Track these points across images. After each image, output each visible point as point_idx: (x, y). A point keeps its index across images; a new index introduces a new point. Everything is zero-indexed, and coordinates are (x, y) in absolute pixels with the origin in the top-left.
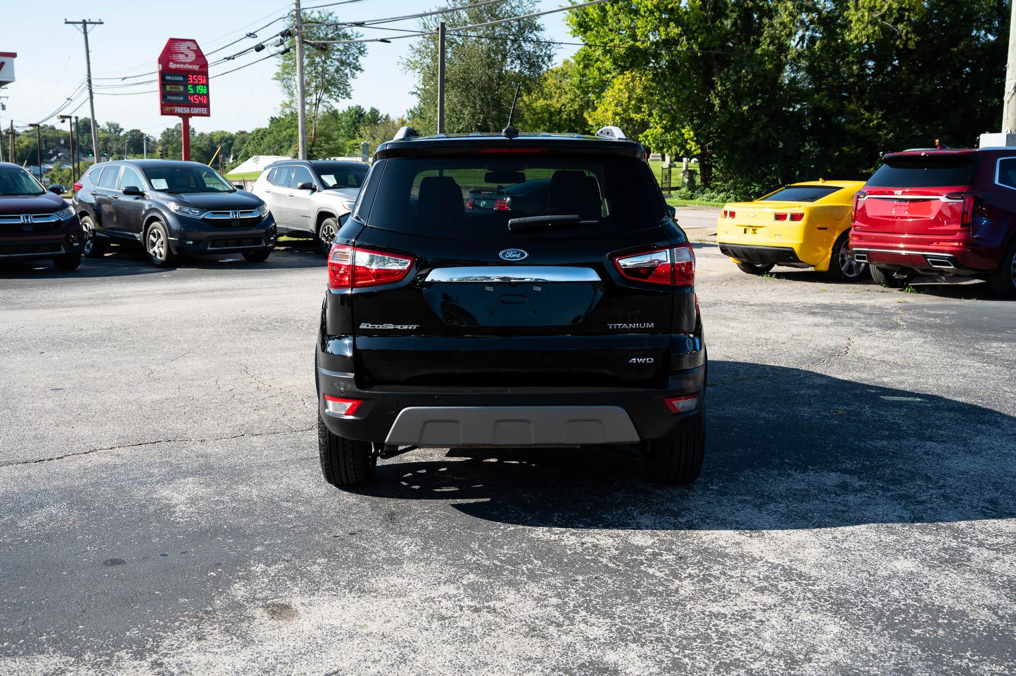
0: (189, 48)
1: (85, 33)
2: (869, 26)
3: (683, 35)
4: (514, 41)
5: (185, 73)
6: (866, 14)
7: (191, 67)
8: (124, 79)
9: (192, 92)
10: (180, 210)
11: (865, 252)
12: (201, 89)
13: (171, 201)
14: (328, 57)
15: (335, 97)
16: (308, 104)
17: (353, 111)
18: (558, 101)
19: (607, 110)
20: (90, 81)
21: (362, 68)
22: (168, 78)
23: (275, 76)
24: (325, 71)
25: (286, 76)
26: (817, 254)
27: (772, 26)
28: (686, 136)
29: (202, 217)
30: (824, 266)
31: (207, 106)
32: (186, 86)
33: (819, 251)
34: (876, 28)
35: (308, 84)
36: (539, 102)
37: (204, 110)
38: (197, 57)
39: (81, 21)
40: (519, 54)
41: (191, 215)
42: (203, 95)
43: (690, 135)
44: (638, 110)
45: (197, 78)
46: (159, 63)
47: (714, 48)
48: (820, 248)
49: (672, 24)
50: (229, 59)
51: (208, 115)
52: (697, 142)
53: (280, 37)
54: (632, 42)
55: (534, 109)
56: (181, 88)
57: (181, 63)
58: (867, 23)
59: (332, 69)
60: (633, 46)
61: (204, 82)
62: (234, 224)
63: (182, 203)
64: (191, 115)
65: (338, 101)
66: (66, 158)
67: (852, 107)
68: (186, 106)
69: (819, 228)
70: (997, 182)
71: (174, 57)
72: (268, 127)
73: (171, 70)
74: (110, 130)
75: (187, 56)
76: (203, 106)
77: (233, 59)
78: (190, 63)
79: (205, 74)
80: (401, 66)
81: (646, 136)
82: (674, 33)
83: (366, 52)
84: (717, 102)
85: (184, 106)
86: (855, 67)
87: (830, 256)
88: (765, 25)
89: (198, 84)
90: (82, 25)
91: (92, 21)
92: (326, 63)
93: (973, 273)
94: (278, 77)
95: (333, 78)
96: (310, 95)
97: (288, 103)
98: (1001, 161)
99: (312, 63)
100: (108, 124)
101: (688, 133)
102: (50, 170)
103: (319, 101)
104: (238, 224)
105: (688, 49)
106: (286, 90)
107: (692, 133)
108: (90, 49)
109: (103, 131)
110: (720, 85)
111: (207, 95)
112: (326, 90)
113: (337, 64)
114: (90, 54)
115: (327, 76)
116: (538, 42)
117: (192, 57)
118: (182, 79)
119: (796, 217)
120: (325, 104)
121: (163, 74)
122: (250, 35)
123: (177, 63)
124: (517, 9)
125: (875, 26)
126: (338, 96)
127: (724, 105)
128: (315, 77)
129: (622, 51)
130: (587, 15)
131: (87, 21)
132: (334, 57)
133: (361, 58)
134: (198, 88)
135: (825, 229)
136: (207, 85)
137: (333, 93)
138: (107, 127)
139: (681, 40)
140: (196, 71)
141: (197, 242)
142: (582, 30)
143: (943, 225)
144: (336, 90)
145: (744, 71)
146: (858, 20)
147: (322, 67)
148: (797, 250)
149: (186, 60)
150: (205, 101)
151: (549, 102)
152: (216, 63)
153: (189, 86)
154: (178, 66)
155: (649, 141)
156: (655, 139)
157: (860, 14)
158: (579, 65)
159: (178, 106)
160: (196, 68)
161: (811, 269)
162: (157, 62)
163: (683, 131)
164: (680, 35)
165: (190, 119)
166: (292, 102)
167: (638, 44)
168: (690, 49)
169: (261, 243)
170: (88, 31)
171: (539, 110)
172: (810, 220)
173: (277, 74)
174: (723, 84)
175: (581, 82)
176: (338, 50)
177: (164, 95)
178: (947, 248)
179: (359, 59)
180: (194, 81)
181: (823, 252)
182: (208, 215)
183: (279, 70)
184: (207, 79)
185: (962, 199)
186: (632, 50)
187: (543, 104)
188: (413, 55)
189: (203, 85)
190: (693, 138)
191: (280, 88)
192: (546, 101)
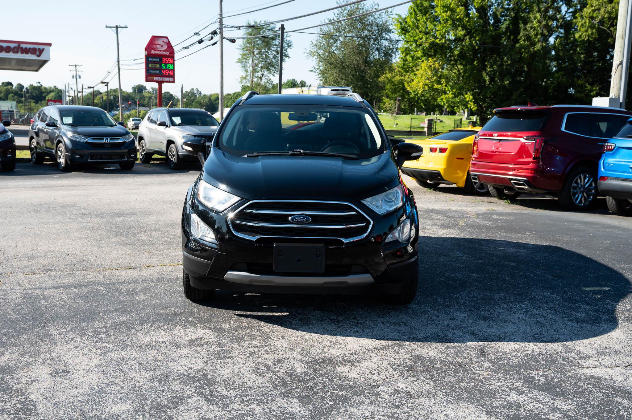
0: (163, 41)
1: (117, 33)
2: (589, 29)
3: (467, 35)
4: (375, 40)
5: (160, 57)
6: (588, 21)
7: (164, 53)
8: (135, 60)
9: (164, 68)
10: (73, 136)
11: (476, 175)
12: (170, 66)
13: (69, 131)
14: (269, 49)
15: (273, 73)
16: (256, 77)
17: (290, 82)
18: (409, 77)
19: (419, 82)
20: (118, 62)
21: (289, 56)
22: (150, 59)
23: (238, 61)
24: (267, 57)
25: (244, 60)
26: (457, 175)
27: (525, 29)
28: (467, 99)
29: (85, 141)
30: (462, 184)
31: (173, 76)
32: (161, 65)
33: (458, 173)
34: (594, 31)
35: (256, 65)
36: (396, 77)
37: (171, 79)
38: (168, 47)
39: (115, 26)
40: (377, 48)
41: (80, 140)
42: (171, 70)
43: (470, 98)
44: (439, 83)
45: (167, 59)
46: (146, 50)
47: (488, 44)
48: (459, 172)
49: (460, 28)
50: (185, 48)
51: (173, 82)
52: (475, 103)
53: (211, 35)
54: (433, 39)
55: (393, 82)
56: (158, 66)
57: (158, 51)
58: (588, 27)
59: (271, 56)
60: (434, 42)
61: (172, 62)
62: (106, 146)
63: (76, 132)
64: (163, 82)
65: (274, 76)
66: (126, 108)
67: (580, 82)
68: (161, 77)
69: (457, 158)
70: (563, 129)
71: (155, 47)
72: (240, 91)
73: (152, 55)
74: (153, 92)
75: (162, 46)
76: (171, 76)
77: (188, 48)
78: (164, 51)
79: (173, 57)
80: (306, 54)
81: (442, 99)
82: (461, 34)
83: (292, 46)
84: (487, 78)
85: (159, 77)
86: (582, 56)
87: (465, 177)
88: (521, 28)
89: (168, 64)
90: (115, 28)
91: (121, 26)
92: (268, 53)
93: (544, 192)
94: (240, 61)
95: (272, 62)
96: (258, 72)
97: (244, 76)
98: (568, 115)
99: (260, 53)
100: (152, 88)
101: (469, 97)
102: (116, 114)
103: (263, 75)
104: (109, 146)
105: (470, 44)
106: (244, 69)
107: (471, 97)
108: (119, 43)
109: (149, 92)
110: (490, 68)
111: (173, 70)
112: (268, 69)
113: (274, 53)
114: (119, 45)
115: (268, 60)
116: (391, 41)
117: (165, 47)
118: (158, 60)
119: (443, 150)
120: (266, 77)
121: (148, 57)
122: (196, 34)
123: (156, 50)
124: (378, 19)
125: (593, 29)
126: (275, 73)
127: (492, 80)
128: (261, 61)
129: (427, 45)
130: (406, 22)
131: (119, 26)
132: (273, 49)
133: (288, 50)
134: (168, 65)
135: (462, 159)
136: (174, 64)
137: (272, 71)
138: (151, 90)
139: (466, 38)
140: (167, 56)
141: (82, 156)
142: (403, 32)
143: (523, 158)
144: (273, 69)
145: (505, 58)
146: (582, 25)
147: (266, 55)
148: (442, 173)
149: (161, 48)
150: (172, 74)
151: (403, 78)
152: (179, 51)
153: (163, 64)
154: (157, 52)
155: (444, 102)
156: (448, 101)
157: (583, 21)
158: (403, 54)
159: (156, 76)
160: (167, 53)
161: (454, 186)
162: (144, 49)
163: (466, 96)
164: (465, 35)
165: (163, 84)
166: (247, 76)
167: (437, 41)
168: (471, 44)
169: (124, 158)
170: (119, 32)
171: (396, 83)
172: (452, 152)
173: (239, 59)
174: (491, 67)
175: (404, 64)
176: (276, 45)
177: (148, 69)
178: (523, 174)
179: (287, 50)
180: (166, 61)
181: (461, 174)
182: (90, 140)
183: (240, 57)
184: (174, 61)
185: (534, 140)
186: (433, 44)
187: (399, 79)
188: (312, 48)
189: (171, 64)
190: (472, 100)
191: (241, 68)
192: (401, 77)
